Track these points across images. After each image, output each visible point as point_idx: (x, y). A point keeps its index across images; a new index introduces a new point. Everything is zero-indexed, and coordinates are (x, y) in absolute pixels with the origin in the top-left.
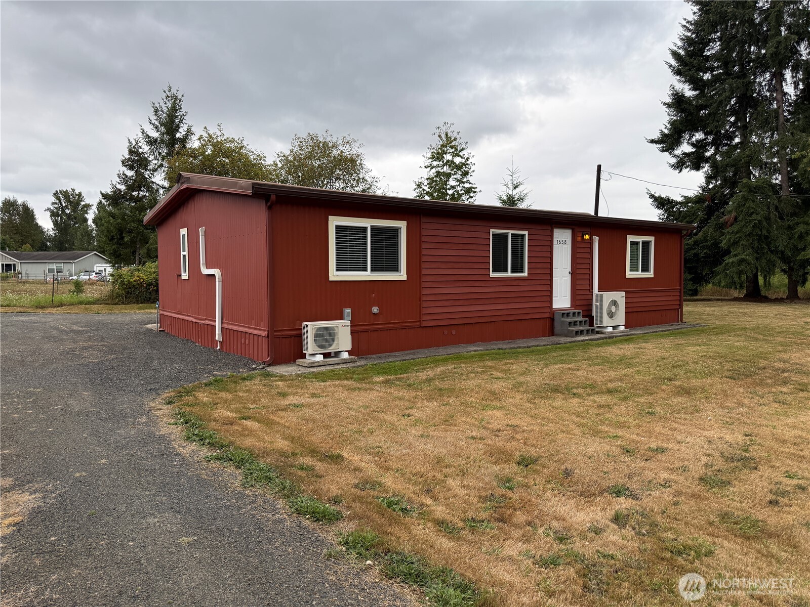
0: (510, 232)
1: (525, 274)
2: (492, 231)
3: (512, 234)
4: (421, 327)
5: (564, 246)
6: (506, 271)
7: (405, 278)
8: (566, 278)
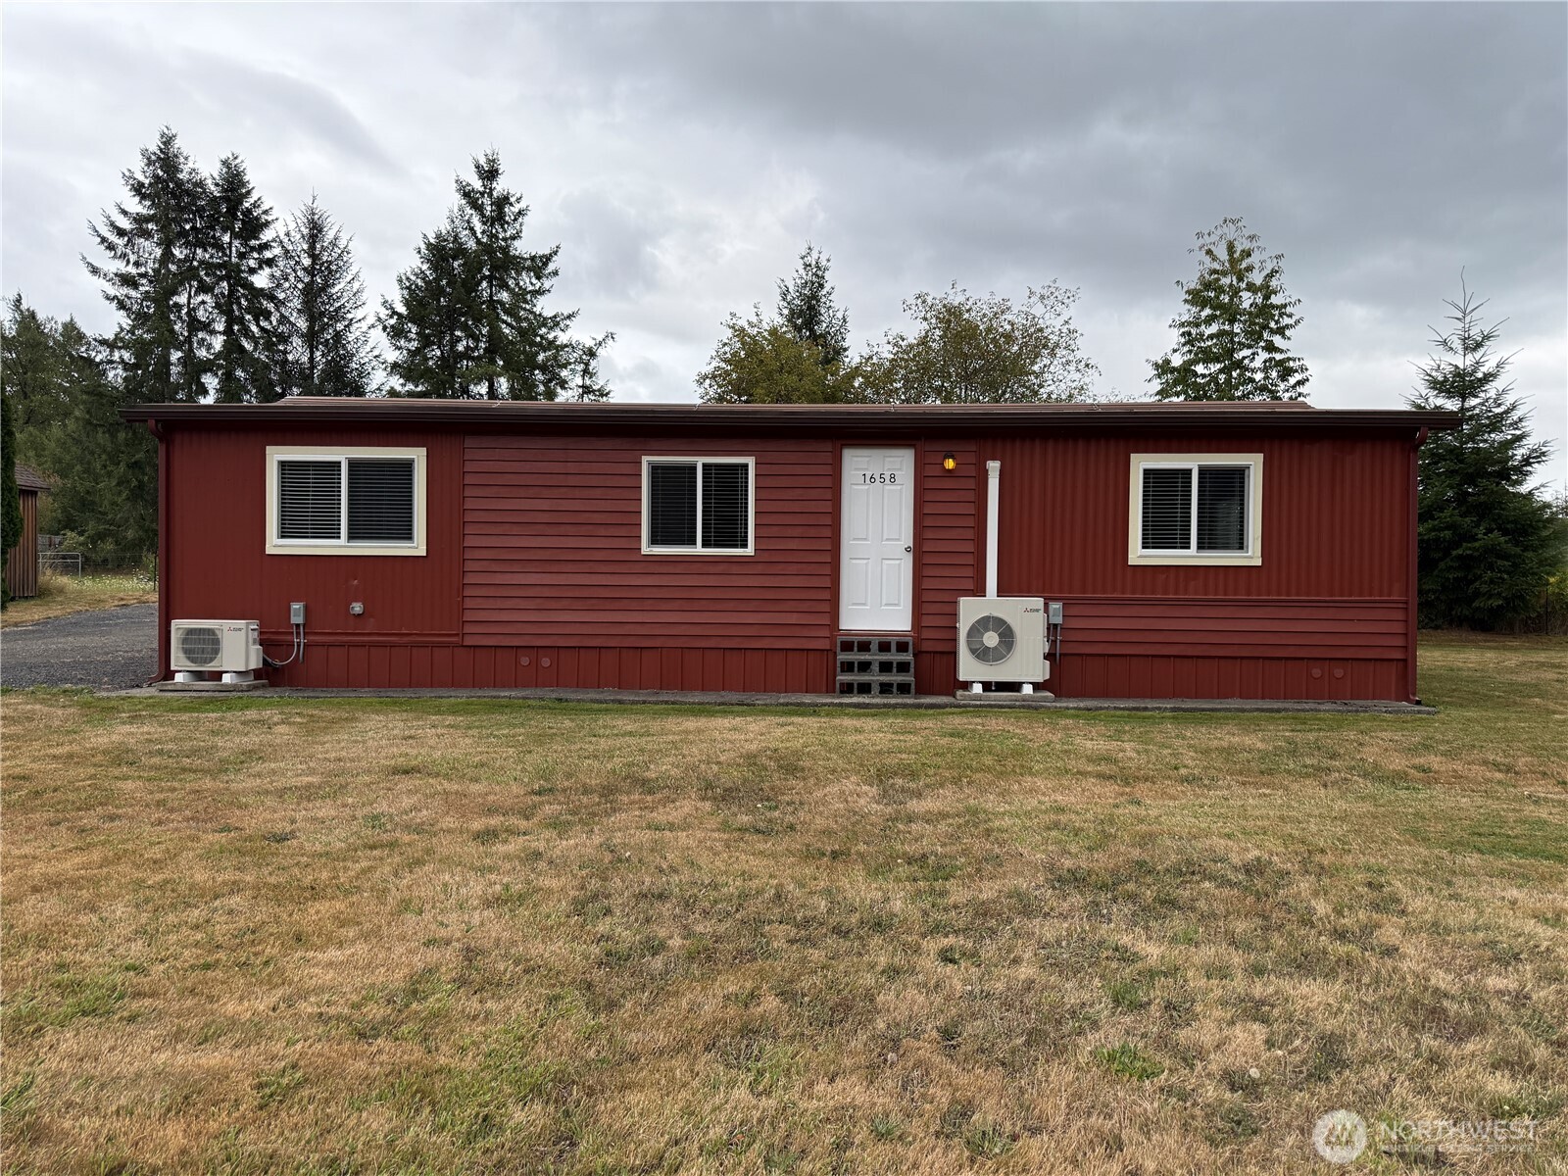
0: (700, 461)
1: (750, 550)
2: (645, 460)
3: (704, 465)
4: (463, 646)
5: (887, 487)
6: (693, 542)
7: (422, 551)
8: (898, 562)
